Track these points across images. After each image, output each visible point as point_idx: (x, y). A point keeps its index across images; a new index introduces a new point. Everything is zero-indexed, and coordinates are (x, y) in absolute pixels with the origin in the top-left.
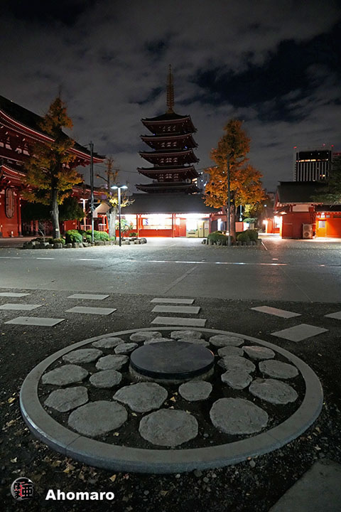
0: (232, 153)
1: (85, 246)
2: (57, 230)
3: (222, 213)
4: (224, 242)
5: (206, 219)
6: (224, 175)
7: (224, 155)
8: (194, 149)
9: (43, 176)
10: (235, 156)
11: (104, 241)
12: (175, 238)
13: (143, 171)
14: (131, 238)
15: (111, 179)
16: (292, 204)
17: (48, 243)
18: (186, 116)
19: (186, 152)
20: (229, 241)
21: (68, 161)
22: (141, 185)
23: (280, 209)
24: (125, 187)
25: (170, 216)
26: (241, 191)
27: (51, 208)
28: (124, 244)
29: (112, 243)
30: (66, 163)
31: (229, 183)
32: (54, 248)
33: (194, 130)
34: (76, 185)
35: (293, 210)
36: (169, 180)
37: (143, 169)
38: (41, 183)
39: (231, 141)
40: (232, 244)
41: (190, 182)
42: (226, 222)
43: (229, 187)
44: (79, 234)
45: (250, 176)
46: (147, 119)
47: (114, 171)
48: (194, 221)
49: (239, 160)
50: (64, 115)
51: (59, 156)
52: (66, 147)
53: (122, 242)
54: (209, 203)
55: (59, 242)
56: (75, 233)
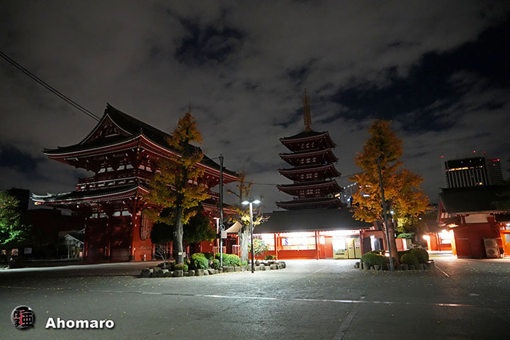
0: (382, 157)
1: (210, 273)
2: (180, 254)
3: (373, 228)
4: (383, 264)
5: (356, 236)
6: (374, 182)
7: (372, 159)
8: (334, 164)
9: (167, 193)
10: (385, 160)
11: (234, 266)
12: (320, 260)
13: (282, 188)
14: (267, 262)
15: (244, 194)
16: (464, 214)
17: (167, 271)
18: (324, 132)
19: (326, 166)
20: (391, 264)
21: (196, 177)
22: (282, 202)
23: (448, 221)
24: (257, 202)
25: (313, 234)
26: (400, 200)
27: (174, 228)
28: (258, 269)
29: (243, 269)
30: (193, 179)
31: (383, 192)
32: (173, 276)
33: (333, 145)
34: (202, 201)
35: (467, 222)
36: (310, 196)
37: (283, 186)
38: (165, 201)
39: (379, 144)
40: (396, 268)
41: (332, 197)
42: (381, 240)
43: (383, 196)
44: (204, 258)
45: (408, 182)
46: (285, 138)
47: (246, 185)
48: (342, 239)
49: (391, 164)
50: (193, 129)
51: (186, 171)
52: (193, 161)
53: (256, 267)
54: (359, 217)
55: (180, 268)
56: (200, 257)
